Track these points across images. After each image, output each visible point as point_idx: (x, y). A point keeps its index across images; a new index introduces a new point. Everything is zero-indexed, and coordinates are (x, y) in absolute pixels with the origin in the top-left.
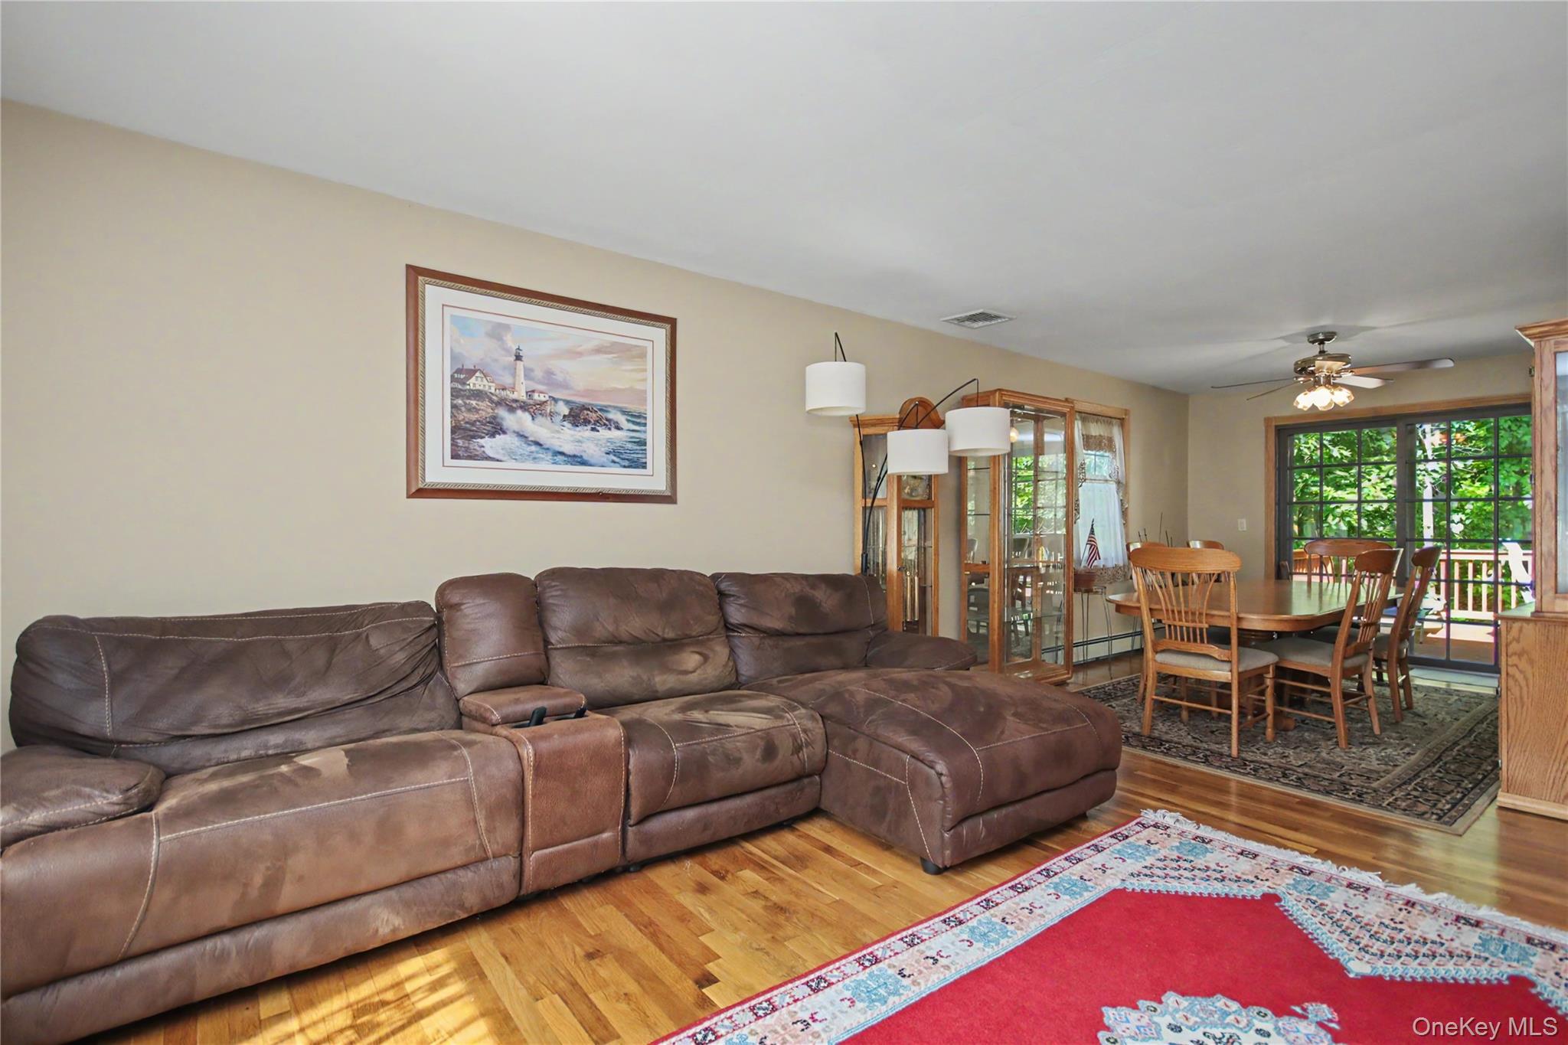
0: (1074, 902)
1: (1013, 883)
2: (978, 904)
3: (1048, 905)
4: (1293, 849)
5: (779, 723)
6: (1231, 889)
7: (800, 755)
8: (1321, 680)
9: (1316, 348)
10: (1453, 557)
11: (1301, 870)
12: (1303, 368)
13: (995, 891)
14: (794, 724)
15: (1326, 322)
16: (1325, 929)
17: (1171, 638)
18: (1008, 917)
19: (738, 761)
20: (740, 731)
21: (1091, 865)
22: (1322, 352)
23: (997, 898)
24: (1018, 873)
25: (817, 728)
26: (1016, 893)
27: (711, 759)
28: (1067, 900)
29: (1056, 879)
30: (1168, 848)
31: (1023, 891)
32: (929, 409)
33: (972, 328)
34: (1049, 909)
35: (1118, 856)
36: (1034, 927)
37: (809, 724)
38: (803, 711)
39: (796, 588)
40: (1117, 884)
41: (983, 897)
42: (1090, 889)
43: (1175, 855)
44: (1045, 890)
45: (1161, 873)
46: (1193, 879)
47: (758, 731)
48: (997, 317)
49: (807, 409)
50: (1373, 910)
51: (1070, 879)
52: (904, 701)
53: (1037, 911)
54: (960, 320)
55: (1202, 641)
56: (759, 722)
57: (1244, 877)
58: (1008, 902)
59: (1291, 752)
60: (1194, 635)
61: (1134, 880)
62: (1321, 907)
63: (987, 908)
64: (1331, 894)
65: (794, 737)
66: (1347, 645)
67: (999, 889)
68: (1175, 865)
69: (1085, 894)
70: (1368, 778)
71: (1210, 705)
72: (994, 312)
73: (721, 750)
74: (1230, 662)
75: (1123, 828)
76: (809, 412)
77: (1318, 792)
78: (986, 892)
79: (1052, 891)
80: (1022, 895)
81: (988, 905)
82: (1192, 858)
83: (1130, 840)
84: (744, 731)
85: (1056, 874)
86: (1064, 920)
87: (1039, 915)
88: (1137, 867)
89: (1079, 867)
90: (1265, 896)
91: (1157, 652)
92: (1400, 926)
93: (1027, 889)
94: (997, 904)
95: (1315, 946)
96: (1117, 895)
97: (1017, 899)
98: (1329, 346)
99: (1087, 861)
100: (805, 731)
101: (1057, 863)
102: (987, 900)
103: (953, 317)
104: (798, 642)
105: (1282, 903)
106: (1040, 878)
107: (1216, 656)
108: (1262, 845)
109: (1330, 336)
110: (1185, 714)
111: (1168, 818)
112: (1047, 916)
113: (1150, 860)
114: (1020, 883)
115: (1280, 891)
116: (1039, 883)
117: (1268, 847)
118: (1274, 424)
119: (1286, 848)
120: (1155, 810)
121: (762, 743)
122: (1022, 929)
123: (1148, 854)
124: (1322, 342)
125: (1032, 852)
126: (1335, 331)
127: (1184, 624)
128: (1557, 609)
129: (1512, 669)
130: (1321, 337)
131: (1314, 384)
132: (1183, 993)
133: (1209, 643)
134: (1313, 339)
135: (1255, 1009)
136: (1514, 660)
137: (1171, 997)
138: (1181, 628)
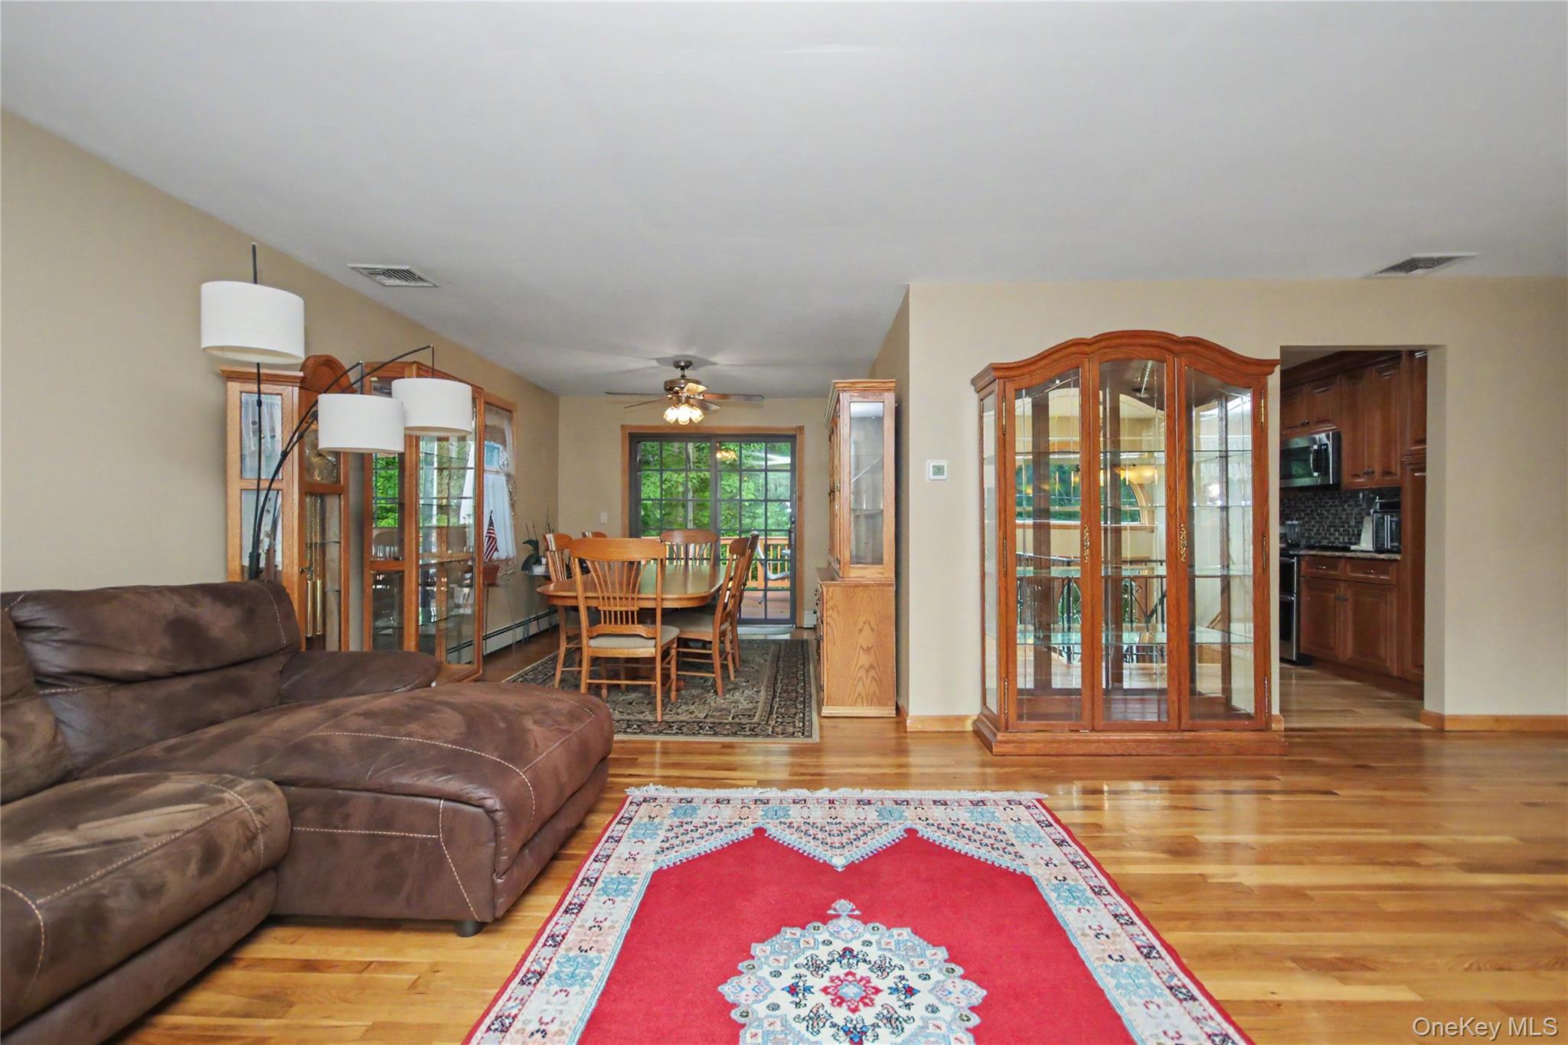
0: (630, 899)
1: (564, 907)
2: (545, 945)
3: (611, 914)
4: (747, 786)
5: (218, 810)
6: (732, 835)
7: (255, 848)
8: (706, 644)
9: (678, 373)
10: (769, 542)
11: (761, 801)
12: (670, 387)
13: (553, 923)
14: (242, 806)
15: (691, 352)
16: (804, 841)
17: (605, 622)
18: (582, 944)
19: (159, 890)
20: (155, 843)
21: (619, 858)
22: (683, 376)
23: (560, 930)
24: (562, 893)
25: (274, 800)
26: (574, 916)
27: (111, 903)
28: (623, 901)
29: (600, 884)
30: (667, 818)
31: (579, 911)
32: (340, 373)
33: (384, 285)
34: (614, 917)
35: (635, 840)
36: (613, 942)
37: (263, 798)
38: (249, 783)
39: (169, 607)
40: (652, 867)
41: (545, 936)
42: (634, 881)
43: (676, 821)
44: (598, 900)
45: (676, 842)
46: (703, 838)
47: (188, 832)
48: (421, 279)
49: (203, 346)
50: (818, 814)
51: (612, 879)
52: (409, 735)
53: (606, 925)
54: (373, 273)
55: (633, 623)
56: (185, 816)
57: (733, 822)
58: (575, 930)
59: (693, 707)
60: (625, 617)
61: (660, 858)
62: (790, 825)
63: (557, 945)
64: (789, 813)
65: (244, 825)
66: (723, 613)
67: (555, 919)
68: (681, 830)
69: (633, 887)
70: (749, 716)
71: (619, 679)
72: (418, 273)
73: (128, 882)
74: (654, 638)
75: (623, 811)
76: (204, 349)
77: (728, 735)
78: (543, 929)
79: (605, 898)
80: (580, 915)
81: (556, 941)
82: (689, 820)
83: (635, 820)
84: (164, 839)
85: (597, 879)
86: (634, 922)
87: (609, 928)
88: (657, 844)
89: (611, 863)
90: (756, 831)
91: (591, 638)
92: (837, 821)
93: (581, 906)
94: (563, 937)
95: (807, 857)
96: (658, 875)
97: (578, 922)
98: (687, 372)
99: (614, 855)
100: (259, 811)
101: (591, 868)
102: (552, 936)
103: (364, 266)
104: (181, 686)
105: (768, 833)
106: (585, 890)
107: (644, 635)
108: (727, 790)
109: (688, 365)
110: (604, 692)
111: (651, 790)
112: (616, 925)
113: (662, 834)
114: (570, 904)
115: (760, 823)
116: (589, 895)
117: (732, 790)
118: (628, 431)
119: (742, 787)
120: (638, 786)
121: (196, 850)
122: (604, 951)
123: (657, 829)
124: (683, 368)
125: (562, 867)
126: (693, 361)
127: (618, 609)
128: (851, 575)
129: (829, 620)
130: (683, 364)
131: (678, 402)
132: (762, 940)
133: (639, 623)
134: (677, 365)
135: (810, 926)
136: (830, 613)
137: (757, 949)
138: (616, 612)
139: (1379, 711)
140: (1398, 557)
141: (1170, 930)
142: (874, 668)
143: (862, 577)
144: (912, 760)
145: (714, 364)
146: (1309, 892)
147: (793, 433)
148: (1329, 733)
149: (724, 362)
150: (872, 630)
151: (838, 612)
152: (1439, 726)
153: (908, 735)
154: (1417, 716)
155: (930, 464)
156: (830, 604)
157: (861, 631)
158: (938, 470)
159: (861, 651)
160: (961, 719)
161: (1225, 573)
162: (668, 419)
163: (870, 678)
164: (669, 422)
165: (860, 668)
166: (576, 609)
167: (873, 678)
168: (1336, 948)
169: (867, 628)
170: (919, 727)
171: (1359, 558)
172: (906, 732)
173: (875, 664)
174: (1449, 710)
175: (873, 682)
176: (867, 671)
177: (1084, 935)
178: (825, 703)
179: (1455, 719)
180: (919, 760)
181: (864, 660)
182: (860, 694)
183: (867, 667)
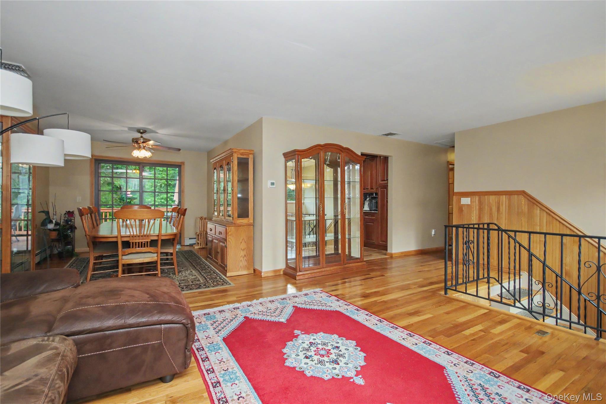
0: (224, 350)
2: (208, 373)
4: (226, 304)
6: (238, 321)
9: (139, 135)
11: (236, 308)
12: (136, 141)
16: (265, 317)
17: (133, 248)
18: (223, 369)
21: (203, 339)
22: (141, 137)
23: (208, 367)
28: (222, 351)
29: (206, 349)
36: (234, 364)
40: (220, 338)
42: (219, 344)
45: (220, 328)
46: (228, 324)
48: (23, 71)
51: (209, 346)
55: (147, 247)
57: (233, 317)
58: (214, 365)
60: (144, 245)
61: (219, 334)
62: (255, 313)
63: (213, 372)
64: (250, 310)
69: (220, 346)
72: (24, 68)
74: (157, 253)
79: (214, 353)
85: (202, 348)
87: (227, 361)
88: (212, 330)
89: (202, 341)
90: (245, 317)
91: (123, 255)
92: (269, 309)
93: (207, 358)
94: (212, 369)
95: (271, 321)
96: (225, 340)
98: (143, 135)
99: (200, 338)
102: (208, 370)
106: (203, 352)
107: (151, 252)
108: (219, 307)
109: (144, 132)
112: (229, 359)
115: (244, 315)
116: (206, 353)
117: (221, 307)
119: (224, 305)
122: (234, 368)
124: (142, 133)
126: (146, 130)
127: (137, 241)
128: (238, 222)
129: (230, 240)
130: (141, 131)
131: (139, 148)
132: (284, 348)
133: (150, 247)
134: (139, 131)
135: (294, 340)
136: (230, 237)
137: (284, 351)
138: (136, 243)
139: (378, 254)
140: (377, 212)
141: (381, 315)
142: (246, 256)
143: (242, 223)
144: (264, 287)
145: (157, 133)
146: (398, 299)
147: (180, 164)
148: (372, 261)
149: (163, 133)
150: (245, 242)
151: (233, 236)
152: (391, 256)
153: (262, 278)
154: (385, 254)
155: (269, 182)
156: (230, 233)
157: (241, 243)
158: (273, 184)
159: (241, 251)
160: (279, 270)
161: (349, 217)
162: (134, 155)
163: (244, 260)
164: (134, 157)
165: (241, 257)
166: (117, 242)
167: (246, 260)
168: (413, 309)
169: (243, 242)
170: (266, 275)
171: (367, 212)
172: (262, 277)
173: (246, 255)
174: (393, 252)
175: (246, 261)
176: (243, 258)
177: (364, 321)
178: (228, 272)
179: (395, 254)
180: (266, 287)
181: (242, 253)
182: (241, 267)
183: (244, 256)
